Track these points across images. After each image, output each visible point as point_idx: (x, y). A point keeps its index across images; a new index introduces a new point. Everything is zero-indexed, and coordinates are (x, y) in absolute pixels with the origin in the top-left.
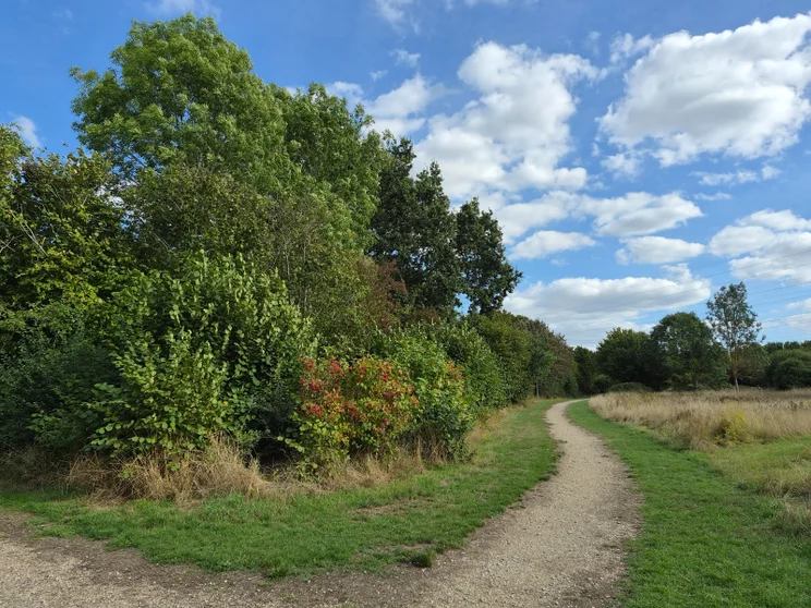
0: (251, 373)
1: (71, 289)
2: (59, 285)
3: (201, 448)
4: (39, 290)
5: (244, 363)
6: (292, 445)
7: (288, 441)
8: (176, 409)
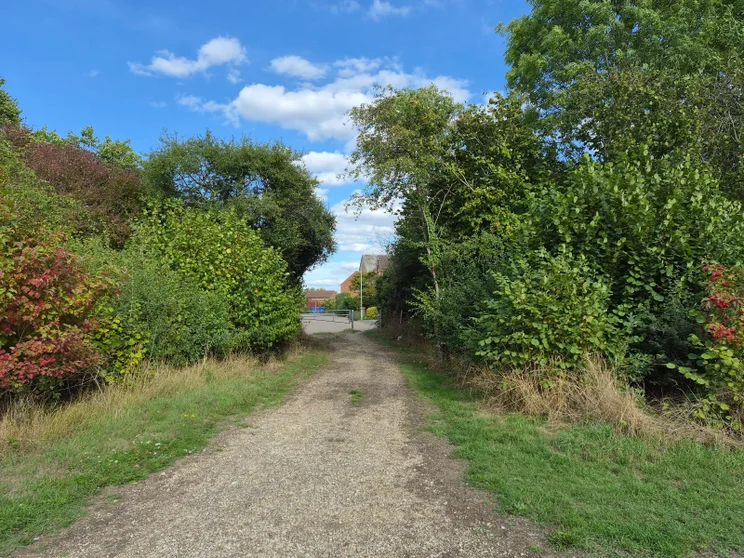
0: (647, 287)
1: (497, 218)
2: (488, 217)
3: (575, 368)
4: (473, 224)
5: (637, 276)
6: (688, 375)
7: (681, 370)
8: (546, 326)
